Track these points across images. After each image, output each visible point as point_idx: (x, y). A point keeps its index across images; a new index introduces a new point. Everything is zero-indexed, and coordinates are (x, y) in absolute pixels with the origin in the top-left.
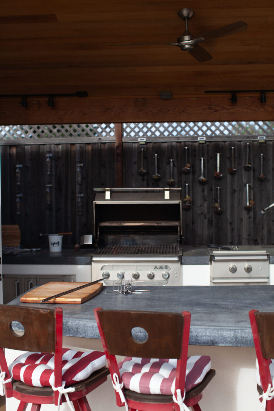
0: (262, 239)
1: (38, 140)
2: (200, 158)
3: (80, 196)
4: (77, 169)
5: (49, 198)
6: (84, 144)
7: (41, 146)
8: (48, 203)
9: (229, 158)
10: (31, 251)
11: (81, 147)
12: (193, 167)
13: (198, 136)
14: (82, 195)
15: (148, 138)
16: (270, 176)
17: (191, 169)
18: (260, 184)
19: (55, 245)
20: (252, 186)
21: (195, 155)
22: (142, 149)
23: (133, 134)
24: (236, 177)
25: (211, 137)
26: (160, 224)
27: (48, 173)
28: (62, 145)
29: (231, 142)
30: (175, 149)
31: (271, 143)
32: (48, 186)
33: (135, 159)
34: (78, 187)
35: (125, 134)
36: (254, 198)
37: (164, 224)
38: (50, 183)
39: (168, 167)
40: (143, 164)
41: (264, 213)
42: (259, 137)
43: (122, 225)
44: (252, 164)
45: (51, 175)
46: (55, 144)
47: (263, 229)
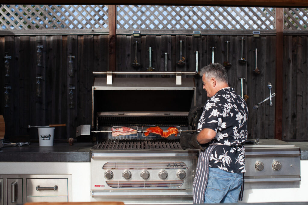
0: (256, 134)
1: (28, 31)
2: (195, 52)
3: (71, 88)
4: (69, 61)
5: (39, 91)
6: (77, 36)
7: (31, 37)
8: (38, 96)
9: (224, 52)
10: (17, 145)
11: (73, 39)
12: (187, 60)
13: (193, 29)
14: (74, 88)
15: (142, 30)
16: (264, 71)
17: (185, 63)
18: (254, 79)
19: (45, 138)
20: (246, 80)
21: (190, 49)
22: (136, 42)
23: (126, 26)
24: (230, 71)
25: (206, 31)
26: (169, 114)
27: (39, 65)
28: (54, 36)
29: (225, 36)
30: (170, 42)
31: (265, 38)
32: (38, 78)
33: (129, 52)
34: (69, 80)
35: (118, 26)
36: (248, 93)
37: (173, 114)
38: (40, 75)
39: (162, 60)
40: (137, 57)
41: (258, 107)
42: (253, 32)
43: (125, 115)
44: (246, 58)
45: (41, 67)
46: (46, 36)
47: (256, 123)
